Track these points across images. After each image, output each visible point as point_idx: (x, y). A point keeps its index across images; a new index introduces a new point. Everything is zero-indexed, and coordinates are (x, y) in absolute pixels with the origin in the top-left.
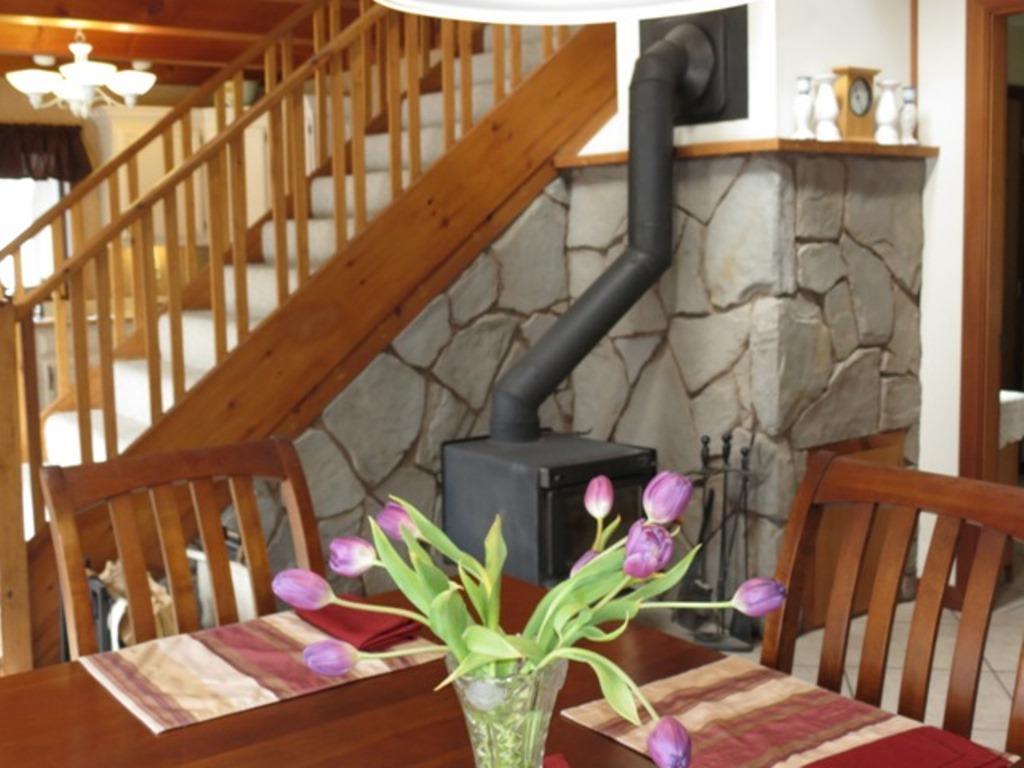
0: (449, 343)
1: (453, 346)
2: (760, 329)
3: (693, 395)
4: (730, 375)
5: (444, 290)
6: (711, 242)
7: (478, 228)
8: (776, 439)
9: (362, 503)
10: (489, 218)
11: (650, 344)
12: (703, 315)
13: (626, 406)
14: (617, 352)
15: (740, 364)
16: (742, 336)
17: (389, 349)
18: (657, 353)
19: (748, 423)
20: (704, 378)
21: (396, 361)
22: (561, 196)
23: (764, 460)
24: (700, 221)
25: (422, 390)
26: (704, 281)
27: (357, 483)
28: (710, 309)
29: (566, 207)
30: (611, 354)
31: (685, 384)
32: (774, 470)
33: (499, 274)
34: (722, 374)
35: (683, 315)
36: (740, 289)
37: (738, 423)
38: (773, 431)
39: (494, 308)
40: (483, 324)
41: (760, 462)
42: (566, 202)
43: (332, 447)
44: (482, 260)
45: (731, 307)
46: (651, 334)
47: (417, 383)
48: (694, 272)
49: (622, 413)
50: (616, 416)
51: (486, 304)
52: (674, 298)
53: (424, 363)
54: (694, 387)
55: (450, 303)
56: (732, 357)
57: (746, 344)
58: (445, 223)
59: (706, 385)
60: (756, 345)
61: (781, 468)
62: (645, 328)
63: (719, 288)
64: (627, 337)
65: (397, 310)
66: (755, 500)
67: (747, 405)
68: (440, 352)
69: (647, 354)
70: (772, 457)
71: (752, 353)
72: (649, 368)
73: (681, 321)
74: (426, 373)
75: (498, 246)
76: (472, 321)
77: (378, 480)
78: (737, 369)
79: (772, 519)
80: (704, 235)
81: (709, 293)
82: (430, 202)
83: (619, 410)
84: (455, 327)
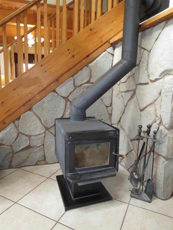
0: (74, 91)
1: (75, 91)
2: (165, 87)
3: (142, 110)
4: (154, 104)
5: (73, 76)
6: (151, 57)
7: (84, 59)
8: (168, 129)
9: (45, 132)
10: (88, 56)
11: (130, 94)
12: (147, 84)
13: (124, 112)
14: (122, 96)
15: (157, 100)
16: (159, 91)
17: (54, 91)
18: (132, 97)
19: (158, 122)
20: (145, 105)
21: (57, 94)
22: (111, 52)
23: (163, 136)
24: (148, 51)
25: (65, 103)
26: (148, 72)
27: (43, 127)
28: (149, 81)
29: (113, 55)
30: (121, 97)
31: (139, 107)
32: (167, 140)
33: (90, 73)
34: (151, 104)
35: (140, 84)
36: (160, 72)
37: (155, 122)
38: (167, 126)
39: (88, 82)
40: (85, 86)
41: (161, 136)
42: (113, 53)
43: (35, 117)
44: (85, 68)
45: (156, 80)
46: (132, 90)
47: (63, 101)
48: (145, 69)
49: (123, 114)
50: (121, 115)
51: (85, 81)
52: (138, 79)
53: (66, 96)
54: (142, 108)
55: (74, 80)
56: (155, 98)
57: (160, 93)
58: (73, 56)
59: (146, 107)
60: (163, 93)
61: (169, 140)
62: (130, 89)
63: (152, 73)
64: (125, 92)
65: (57, 80)
66: (158, 149)
67: (159, 116)
68: (70, 93)
69: (129, 97)
70: (166, 135)
71: (162, 96)
72: (130, 101)
73: (140, 86)
74: (66, 99)
75: (90, 65)
76: (81, 85)
77: (50, 127)
78: (156, 103)
79: (164, 157)
80: (149, 55)
81: (149, 76)
82: (68, 50)
83: (122, 113)
84: (75, 87)
